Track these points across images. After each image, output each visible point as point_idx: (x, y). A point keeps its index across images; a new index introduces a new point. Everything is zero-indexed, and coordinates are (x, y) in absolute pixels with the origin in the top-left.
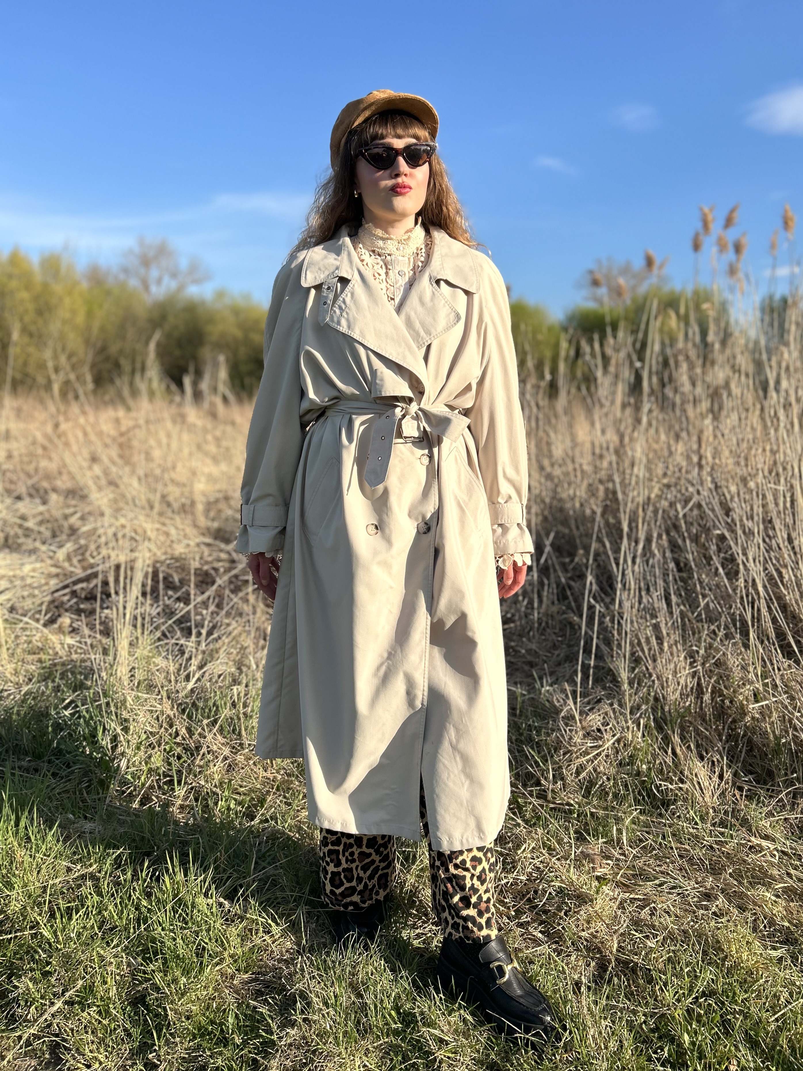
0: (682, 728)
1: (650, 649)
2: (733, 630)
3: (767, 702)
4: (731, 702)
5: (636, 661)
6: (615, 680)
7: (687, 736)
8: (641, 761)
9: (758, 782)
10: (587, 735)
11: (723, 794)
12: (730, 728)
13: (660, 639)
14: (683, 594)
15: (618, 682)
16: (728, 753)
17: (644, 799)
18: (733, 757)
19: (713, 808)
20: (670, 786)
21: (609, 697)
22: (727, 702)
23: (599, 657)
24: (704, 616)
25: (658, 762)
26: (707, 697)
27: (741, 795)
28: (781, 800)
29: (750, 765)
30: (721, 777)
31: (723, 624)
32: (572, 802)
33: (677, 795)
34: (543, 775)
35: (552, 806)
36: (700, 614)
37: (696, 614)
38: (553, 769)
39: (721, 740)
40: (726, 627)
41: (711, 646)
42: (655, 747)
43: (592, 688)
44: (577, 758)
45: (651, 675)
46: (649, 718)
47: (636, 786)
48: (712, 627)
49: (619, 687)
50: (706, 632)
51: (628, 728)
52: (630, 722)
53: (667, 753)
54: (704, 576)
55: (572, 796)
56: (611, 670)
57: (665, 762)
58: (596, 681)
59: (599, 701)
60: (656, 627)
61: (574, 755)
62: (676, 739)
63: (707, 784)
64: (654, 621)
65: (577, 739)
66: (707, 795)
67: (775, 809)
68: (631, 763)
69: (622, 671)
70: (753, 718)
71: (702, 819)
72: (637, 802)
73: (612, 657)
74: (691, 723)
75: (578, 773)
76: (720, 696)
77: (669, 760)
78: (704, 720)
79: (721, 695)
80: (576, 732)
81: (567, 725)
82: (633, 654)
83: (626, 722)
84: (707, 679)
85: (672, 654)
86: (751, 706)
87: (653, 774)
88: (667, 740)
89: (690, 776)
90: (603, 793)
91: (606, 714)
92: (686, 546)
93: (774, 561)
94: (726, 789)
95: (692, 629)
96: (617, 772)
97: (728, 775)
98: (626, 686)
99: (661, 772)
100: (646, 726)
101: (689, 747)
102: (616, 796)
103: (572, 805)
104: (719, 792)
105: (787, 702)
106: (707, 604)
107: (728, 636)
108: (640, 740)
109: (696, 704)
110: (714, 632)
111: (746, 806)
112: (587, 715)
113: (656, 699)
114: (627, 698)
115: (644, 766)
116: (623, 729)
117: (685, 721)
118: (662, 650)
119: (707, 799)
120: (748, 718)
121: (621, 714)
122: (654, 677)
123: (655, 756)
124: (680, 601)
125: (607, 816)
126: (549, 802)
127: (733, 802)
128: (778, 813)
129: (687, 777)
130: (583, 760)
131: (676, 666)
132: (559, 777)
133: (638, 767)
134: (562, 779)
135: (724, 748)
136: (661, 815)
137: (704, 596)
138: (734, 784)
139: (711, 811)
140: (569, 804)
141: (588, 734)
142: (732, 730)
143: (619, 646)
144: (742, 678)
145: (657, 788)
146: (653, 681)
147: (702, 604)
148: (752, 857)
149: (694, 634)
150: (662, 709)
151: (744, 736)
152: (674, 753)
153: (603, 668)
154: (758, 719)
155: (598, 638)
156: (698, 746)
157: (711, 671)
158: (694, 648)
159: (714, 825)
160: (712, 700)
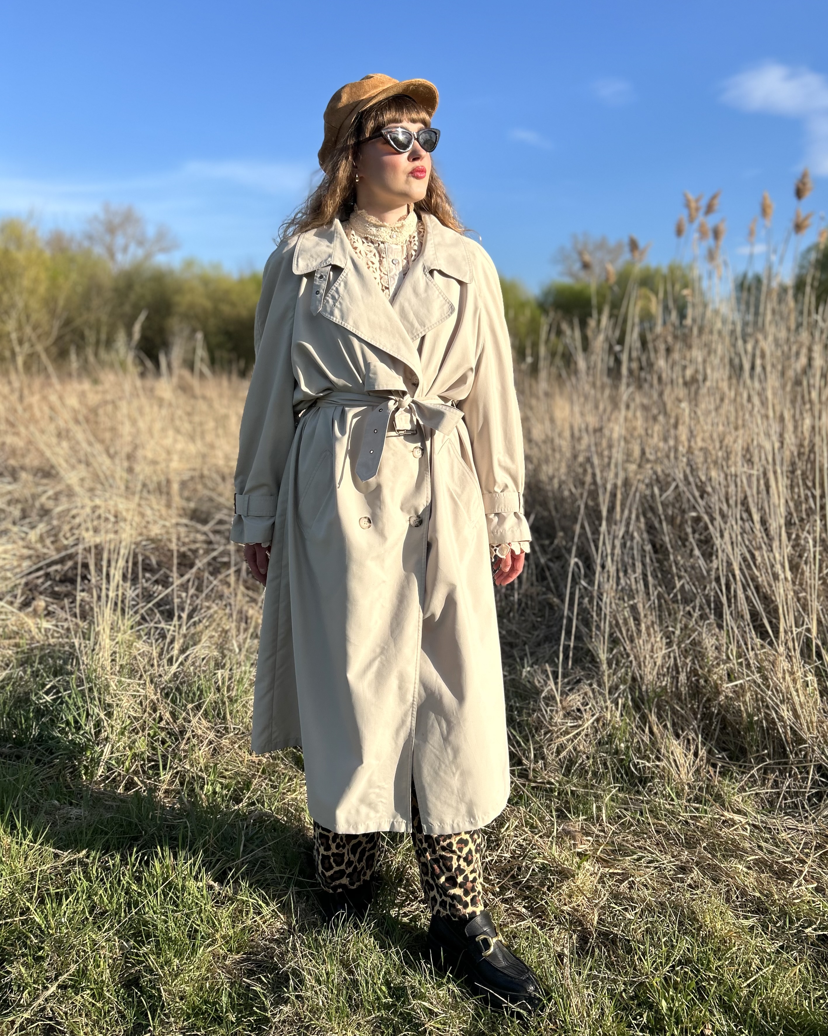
0: (659, 707)
1: (628, 630)
2: (707, 611)
3: (741, 681)
4: (706, 681)
5: (614, 642)
6: (594, 660)
7: (664, 715)
8: (620, 740)
9: (731, 759)
10: (567, 715)
11: (698, 771)
12: (704, 706)
13: (637, 620)
14: (659, 575)
15: (597, 662)
16: (703, 732)
17: (622, 777)
18: (707, 735)
19: (688, 784)
20: (647, 764)
21: (588, 677)
22: (702, 682)
23: (579, 638)
24: (679, 597)
25: (635, 740)
26: (683, 677)
27: (715, 772)
28: (752, 776)
29: (724, 742)
30: (696, 754)
31: (698, 604)
32: (553, 781)
33: (653, 773)
34: (524, 754)
35: (533, 784)
36: (676, 595)
37: (672, 595)
38: (534, 749)
39: (696, 719)
40: (701, 608)
41: (686, 626)
42: (633, 725)
43: (572, 669)
44: (558, 737)
45: (628, 656)
46: (627, 698)
47: (615, 764)
48: (688, 608)
49: (598, 668)
50: (682, 613)
51: (607, 708)
52: (609, 702)
53: (644, 731)
54: (679, 558)
55: (552, 775)
56: (590, 651)
57: (643, 741)
58: (575, 662)
59: (579, 681)
60: (634, 608)
61: (555, 735)
62: (653, 718)
63: (682, 761)
64: (631, 602)
65: (558, 719)
66: (683, 772)
67: (747, 785)
68: (610, 742)
69: (601, 652)
70: (726, 697)
71: (678, 795)
72: (616, 780)
73: (591, 637)
74: (667, 702)
75: (558, 752)
76: (695, 676)
77: (646, 739)
78: (680, 699)
79: (696, 674)
80: (557, 712)
81: (547, 705)
82: (611, 635)
83: (605, 702)
84: (683, 659)
85: (649, 635)
86: (725, 685)
87: (631, 752)
88: (644, 719)
89: (666, 754)
90: (583, 772)
91: (586, 694)
92: (662, 528)
93: (747, 543)
94: (701, 766)
95: (669, 610)
96: (596, 751)
97: (702, 752)
98: (605, 666)
99: (639, 750)
100: (624, 706)
101: (665, 726)
102: (595, 774)
103: (553, 784)
104: (694, 769)
105: (759, 681)
106: (683, 586)
107: (703, 617)
108: (618, 719)
109: (672, 683)
110: (689, 613)
111: (719, 782)
112: (567, 695)
113: (634, 679)
114: (606, 678)
115: (622, 745)
116: (602, 709)
117: (662, 700)
118: (639, 631)
119: (683, 776)
120: (722, 698)
121: (600, 694)
122: (632, 658)
123: (632, 735)
124: (656, 582)
125: (587, 794)
126: (530, 781)
127: (708, 779)
128: (749, 788)
129: (664, 755)
130: (564, 739)
131: (653, 646)
132: (540, 756)
133: (616, 746)
134: (543, 758)
135: (699, 727)
136: (638, 792)
137: (680, 578)
138: (708, 761)
139: (686, 787)
140: (549, 783)
141: (568, 713)
142: (707, 708)
143: (598, 627)
144: (716, 658)
145: (635, 766)
146: (631, 662)
147: (678, 585)
148: (725, 832)
149: (670, 615)
150: (640, 688)
151: (718, 714)
152: (651, 732)
153: (582, 649)
154: (731, 698)
155: (577, 619)
156: (674, 724)
157: (686, 650)
158: (671, 629)
159: (689, 801)
160: (688, 679)
